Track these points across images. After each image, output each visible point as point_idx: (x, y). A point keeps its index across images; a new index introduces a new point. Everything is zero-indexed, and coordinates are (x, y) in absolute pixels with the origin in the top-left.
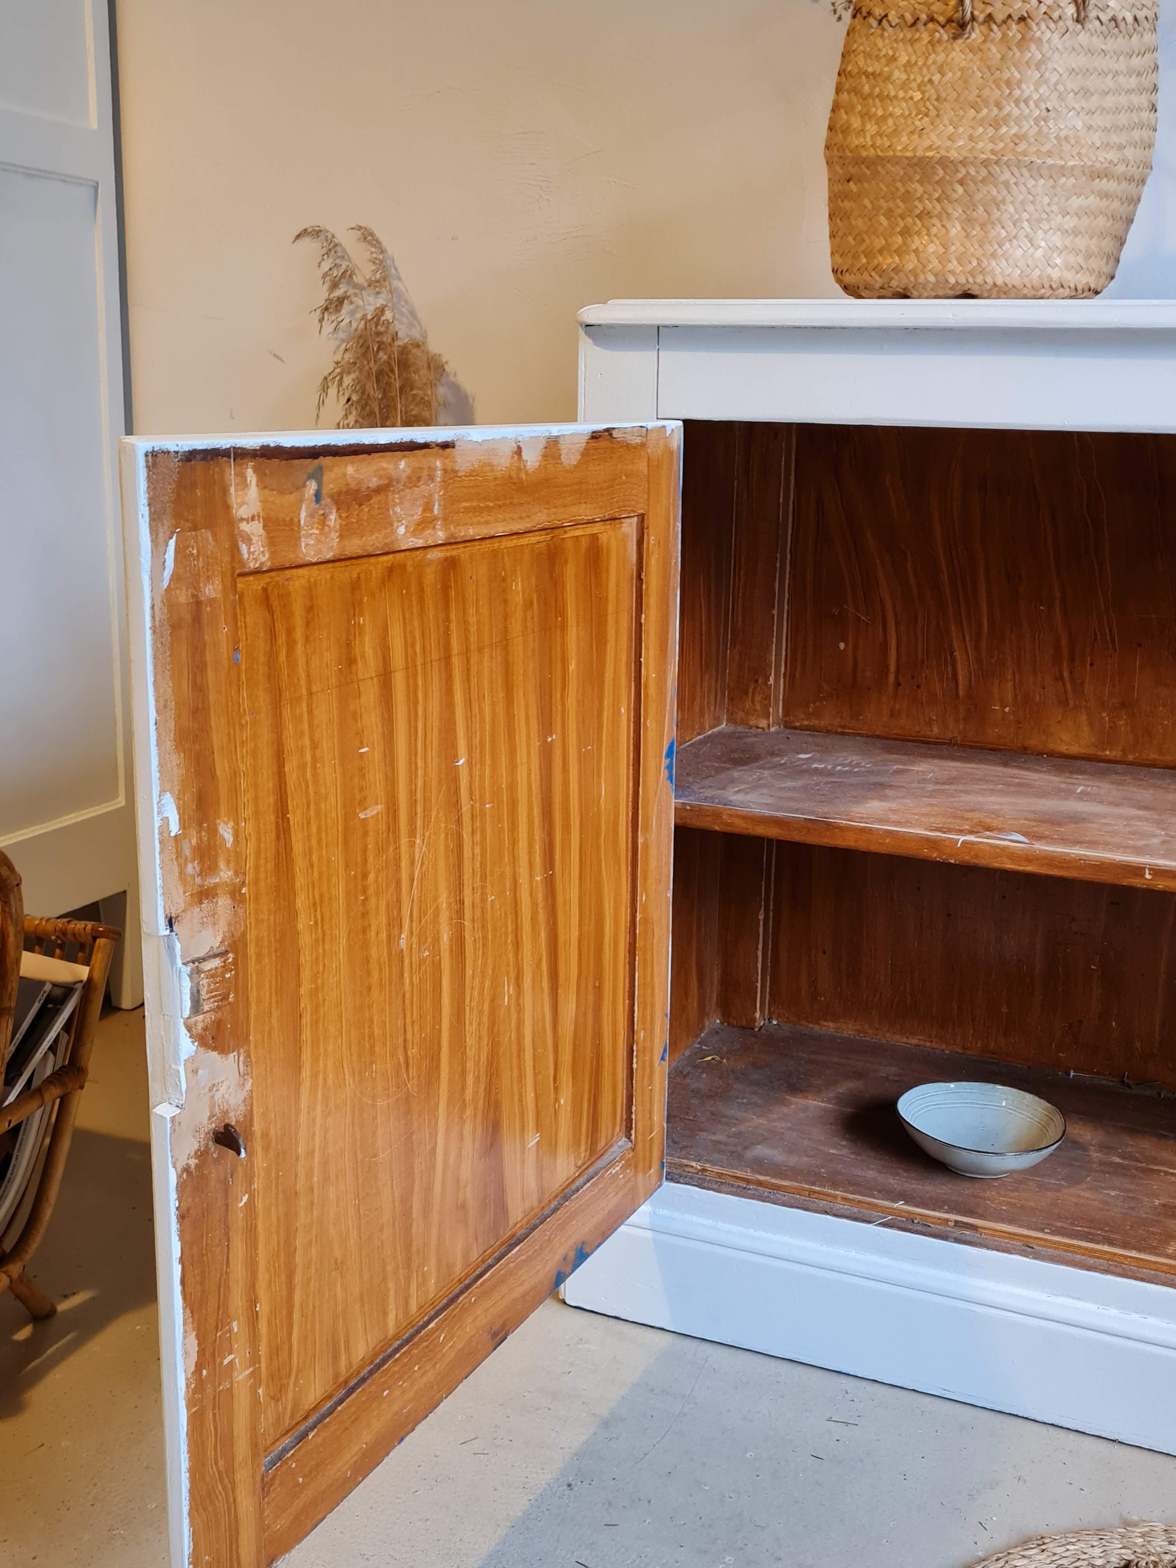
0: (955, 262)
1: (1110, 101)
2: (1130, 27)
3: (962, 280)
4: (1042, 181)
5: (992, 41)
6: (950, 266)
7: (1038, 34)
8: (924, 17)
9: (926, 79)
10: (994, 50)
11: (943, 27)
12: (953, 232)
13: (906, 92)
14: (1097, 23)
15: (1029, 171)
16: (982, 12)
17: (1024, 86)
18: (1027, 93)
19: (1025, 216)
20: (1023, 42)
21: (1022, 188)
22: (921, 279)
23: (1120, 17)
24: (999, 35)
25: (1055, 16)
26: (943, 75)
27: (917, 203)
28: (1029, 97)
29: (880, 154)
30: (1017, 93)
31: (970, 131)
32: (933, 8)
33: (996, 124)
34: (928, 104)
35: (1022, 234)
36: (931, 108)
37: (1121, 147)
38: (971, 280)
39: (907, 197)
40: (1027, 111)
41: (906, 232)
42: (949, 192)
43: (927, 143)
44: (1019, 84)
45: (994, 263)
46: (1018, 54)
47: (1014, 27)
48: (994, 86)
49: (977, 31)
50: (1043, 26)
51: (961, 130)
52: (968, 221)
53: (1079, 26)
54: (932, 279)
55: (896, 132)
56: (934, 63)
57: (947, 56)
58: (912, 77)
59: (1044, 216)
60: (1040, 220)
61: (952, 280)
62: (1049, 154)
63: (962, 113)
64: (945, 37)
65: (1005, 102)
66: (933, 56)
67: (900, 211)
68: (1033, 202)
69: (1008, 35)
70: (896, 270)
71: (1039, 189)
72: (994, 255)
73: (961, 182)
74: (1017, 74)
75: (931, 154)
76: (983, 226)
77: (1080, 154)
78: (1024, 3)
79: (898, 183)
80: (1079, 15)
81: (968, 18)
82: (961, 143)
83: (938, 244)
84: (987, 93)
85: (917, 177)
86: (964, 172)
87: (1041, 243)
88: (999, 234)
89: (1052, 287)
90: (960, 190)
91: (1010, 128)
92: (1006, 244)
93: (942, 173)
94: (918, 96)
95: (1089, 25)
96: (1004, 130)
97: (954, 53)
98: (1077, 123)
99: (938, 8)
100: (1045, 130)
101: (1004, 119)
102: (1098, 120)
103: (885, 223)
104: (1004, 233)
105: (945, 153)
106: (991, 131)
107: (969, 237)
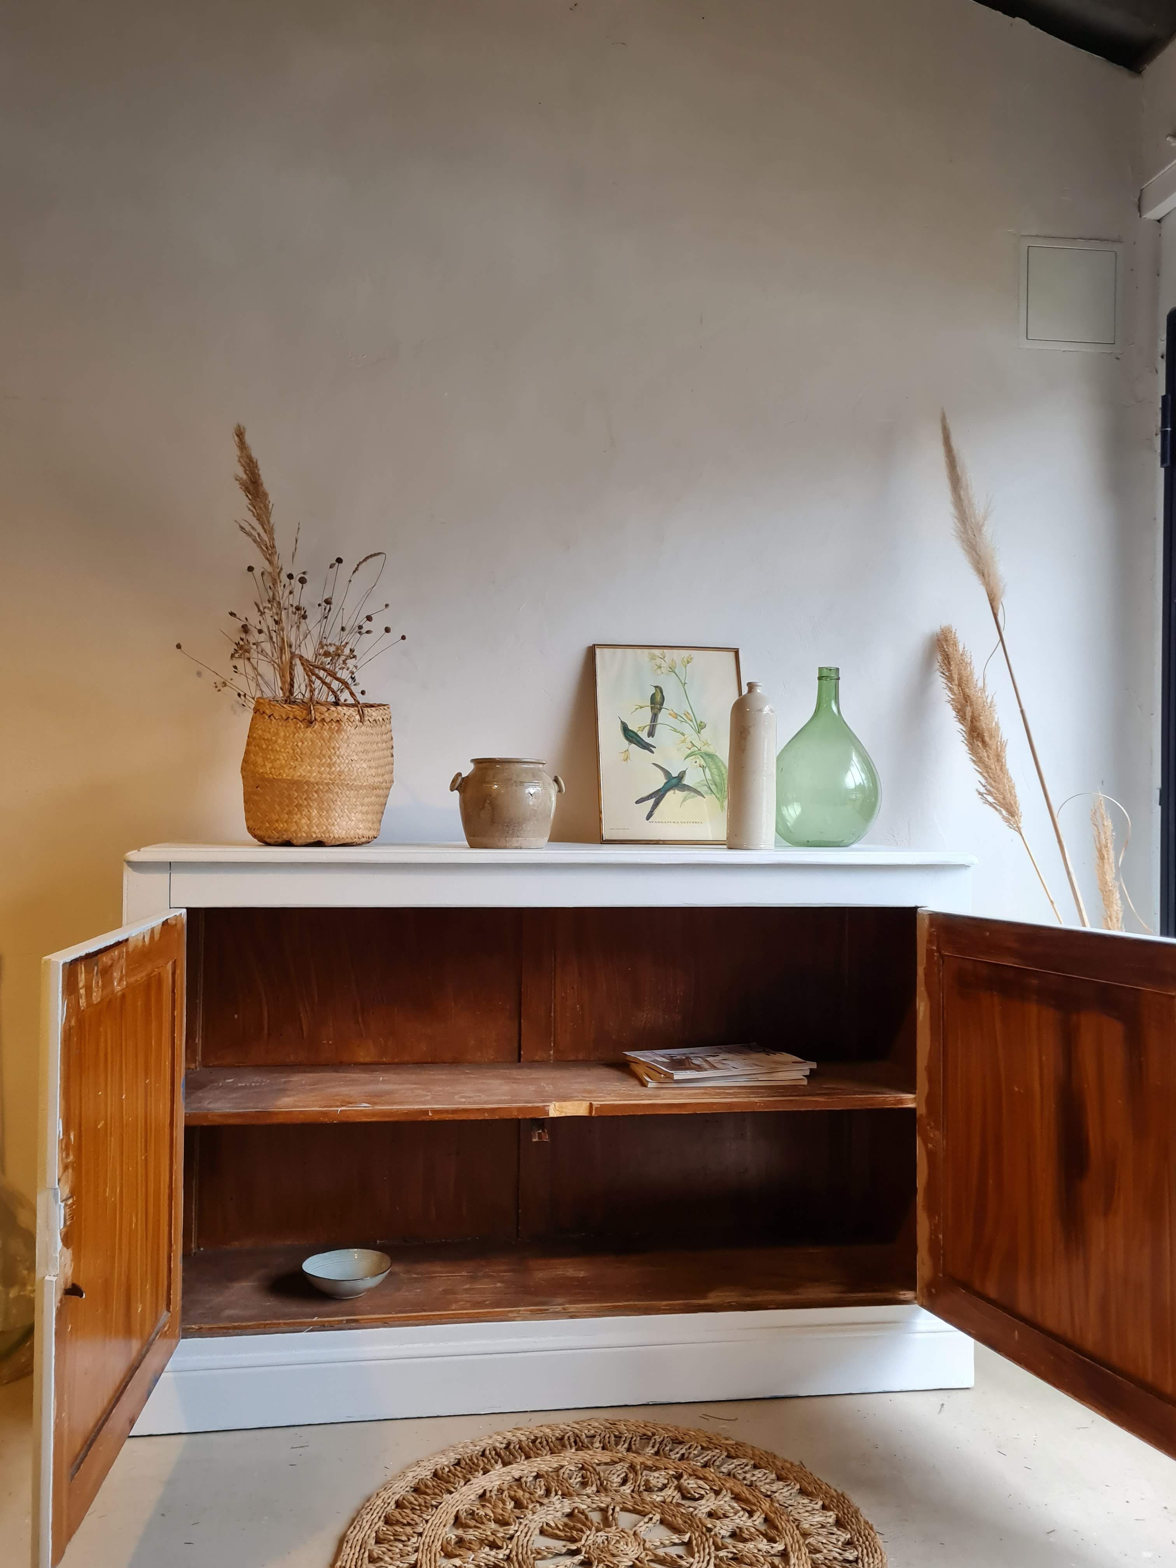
0: (315, 828)
1: (376, 755)
2: (381, 723)
3: (319, 836)
4: (352, 792)
5: (325, 730)
6: (313, 830)
7: (345, 728)
8: (291, 717)
10: (326, 734)
11: (301, 722)
12: (314, 814)
13: (285, 749)
14: (368, 722)
15: (347, 787)
16: (319, 717)
17: (340, 750)
18: (342, 753)
19: (346, 807)
20: (339, 731)
21: (344, 795)
22: (300, 835)
23: (376, 718)
24: (328, 727)
25: (352, 720)
26: (303, 743)
27: (294, 800)
28: (344, 754)
29: (275, 777)
30: (338, 753)
31: (318, 769)
32: (296, 713)
33: (330, 766)
35: (345, 815)
36: (298, 757)
38: (323, 836)
39: (289, 797)
40: (343, 761)
41: (290, 813)
42: (311, 796)
43: (299, 774)
44: (338, 749)
45: (333, 828)
46: (337, 736)
47: (334, 724)
48: (327, 750)
49: (317, 724)
50: (347, 724)
51: (314, 768)
52: (320, 809)
53: (362, 724)
54: (304, 835)
55: (282, 767)
56: (298, 737)
57: (304, 735)
58: (288, 743)
59: (354, 806)
60: (352, 809)
61: (314, 836)
62: (355, 779)
63: (313, 760)
64: (303, 726)
65: (333, 757)
66: (297, 734)
67: (286, 803)
68: (349, 801)
69: (332, 727)
70: (286, 831)
71: (351, 795)
72: (333, 824)
73: (316, 792)
74: (337, 745)
75: (301, 779)
76: (327, 811)
77: (367, 779)
78: (338, 714)
79: (284, 791)
80: (361, 719)
81: (313, 718)
82: (315, 774)
83: (306, 819)
84: (324, 752)
85: (294, 789)
86: (317, 787)
87: (353, 818)
88: (335, 815)
89: (359, 838)
90: (316, 795)
91: (336, 768)
92: (338, 820)
93: (307, 788)
94: (291, 751)
95: (365, 723)
96: (333, 769)
97: (307, 734)
98: (365, 765)
99: (297, 713)
100: (352, 769)
101: (333, 764)
102: (373, 764)
103: (278, 808)
104: (337, 815)
105: (308, 779)
106: (328, 769)
107: (320, 815)
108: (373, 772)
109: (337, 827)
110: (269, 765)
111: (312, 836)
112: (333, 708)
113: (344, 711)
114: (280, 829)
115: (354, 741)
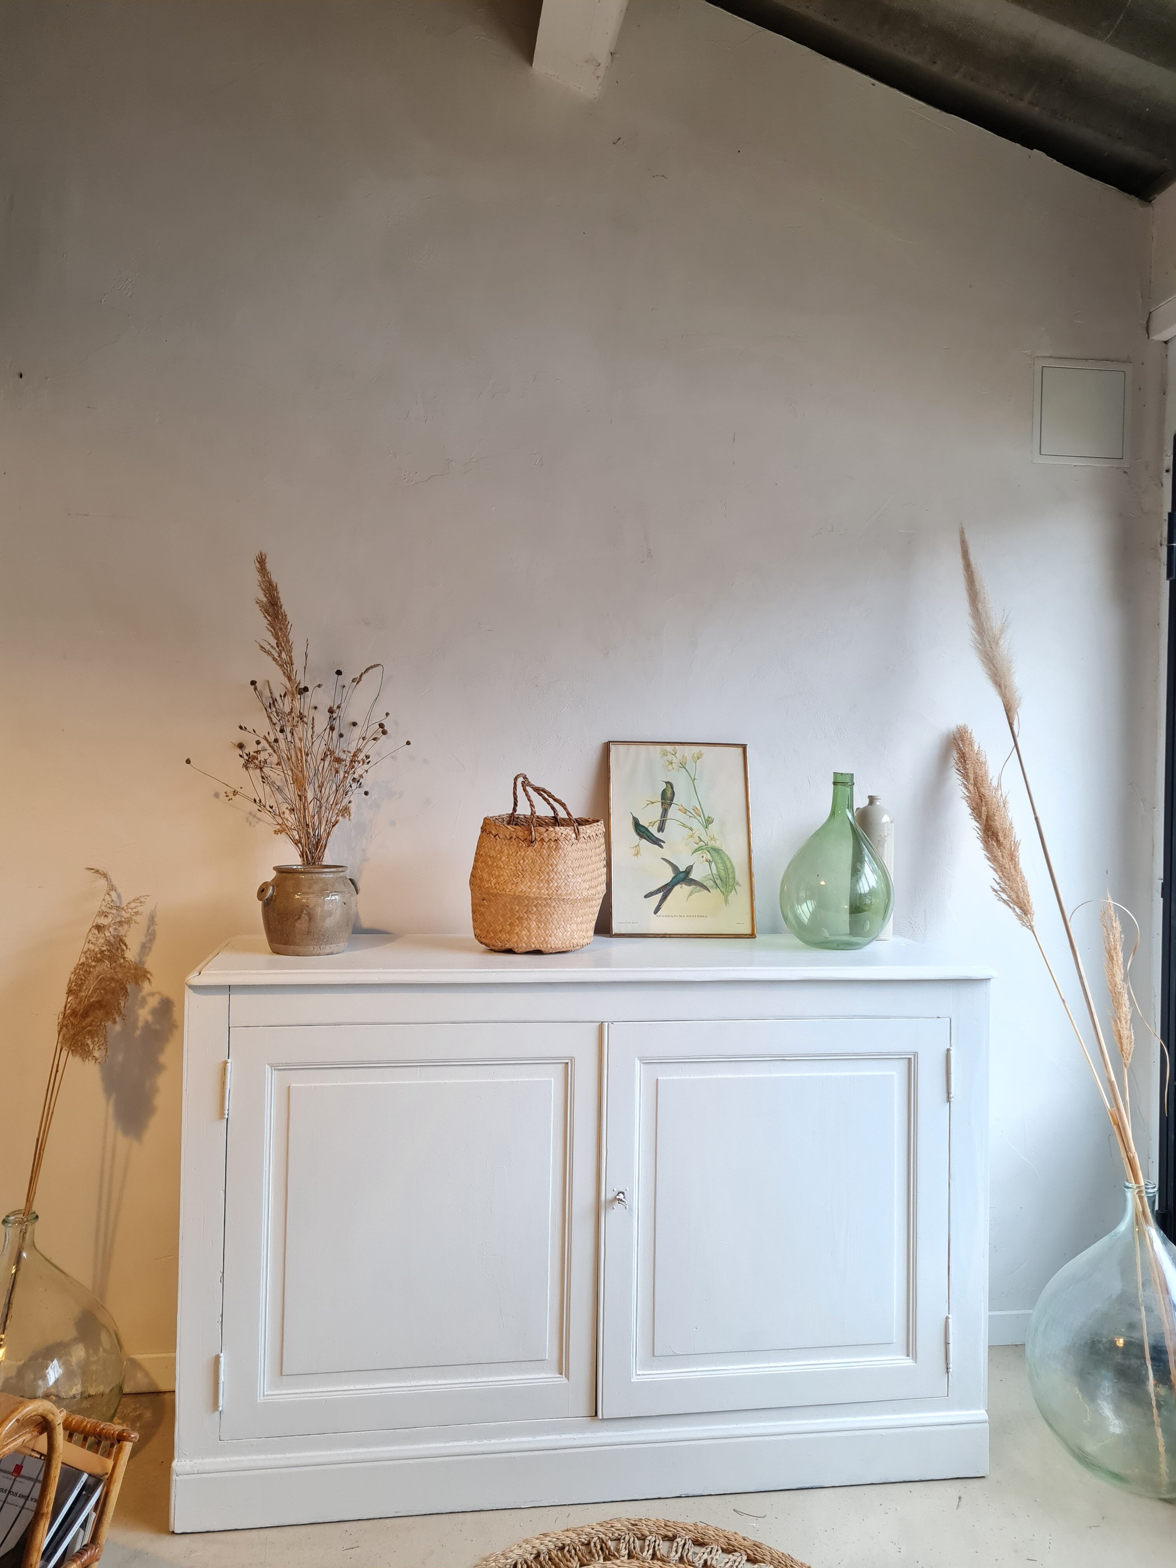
0: (534, 939)
2: (595, 838)
3: (537, 945)
4: (568, 906)
5: (544, 848)
6: (533, 941)
7: (562, 846)
8: (514, 837)
9: (517, 862)
10: (545, 852)
11: (523, 841)
12: (533, 926)
13: (508, 867)
14: (583, 838)
15: (563, 901)
16: (539, 837)
17: (558, 866)
18: (560, 869)
19: (562, 919)
20: (557, 849)
21: (560, 908)
22: (520, 945)
23: (591, 835)
24: (547, 846)
25: (568, 839)
26: (524, 861)
27: (516, 913)
28: (561, 871)
29: (499, 892)
30: (555, 870)
31: (537, 885)
33: (548, 882)
34: (518, 872)
35: (561, 926)
36: (520, 874)
38: (541, 946)
39: (511, 910)
40: (560, 876)
41: (511, 924)
42: (530, 910)
43: (519, 889)
44: (556, 866)
45: (550, 939)
46: (555, 854)
48: (546, 867)
49: (537, 843)
50: (564, 842)
51: (533, 884)
52: (539, 921)
53: (577, 841)
54: (524, 945)
55: (506, 883)
56: (520, 855)
57: (525, 853)
58: (511, 860)
59: (570, 918)
60: (568, 920)
61: (533, 946)
62: (570, 894)
63: (533, 877)
64: (524, 845)
65: (551, 873)
66: (519, 853)
67: (509, 916)
68: (565, 914)
69: (551, 845)
70: (508, 940)
71: (567, 909)
72: (550, 936)
73: (535, 906)
74: (555, 862)
75: (521, 894)
76: (545, 924)
77: (582, 893)
78: (556, 834)
79: (507, 905)
80: (577, 837)
81: (534, 839)
82: (534, 890)
83: (526, 931)
84: (543, 869)
85: (516, 903)
86: (536, 902)
87: (569, 929)
88: (552, 927)
89: (573, 946)
90: (535, 909)
91: (554, 884)
92: (555, 931)
93: (527, 902)
94: (514, 868)
95: (580, 840)
96: (552, 884)
97: (528, 853)
98: (579, 880)
99: (520, 834)
100: (568, 883)
101: (551, 880)
102: (587, 877)
103: (502, 920)
104: (554, 927)
105: (528, 895)
106: (546, 885)
107: (539, 927)
108: (586, 885)
109: (553, 938)
110: (494, 881)
111: (531, 947)
112: (551, 829)
113: (562, 831)
114: (503, 939)
115: (570, 858)
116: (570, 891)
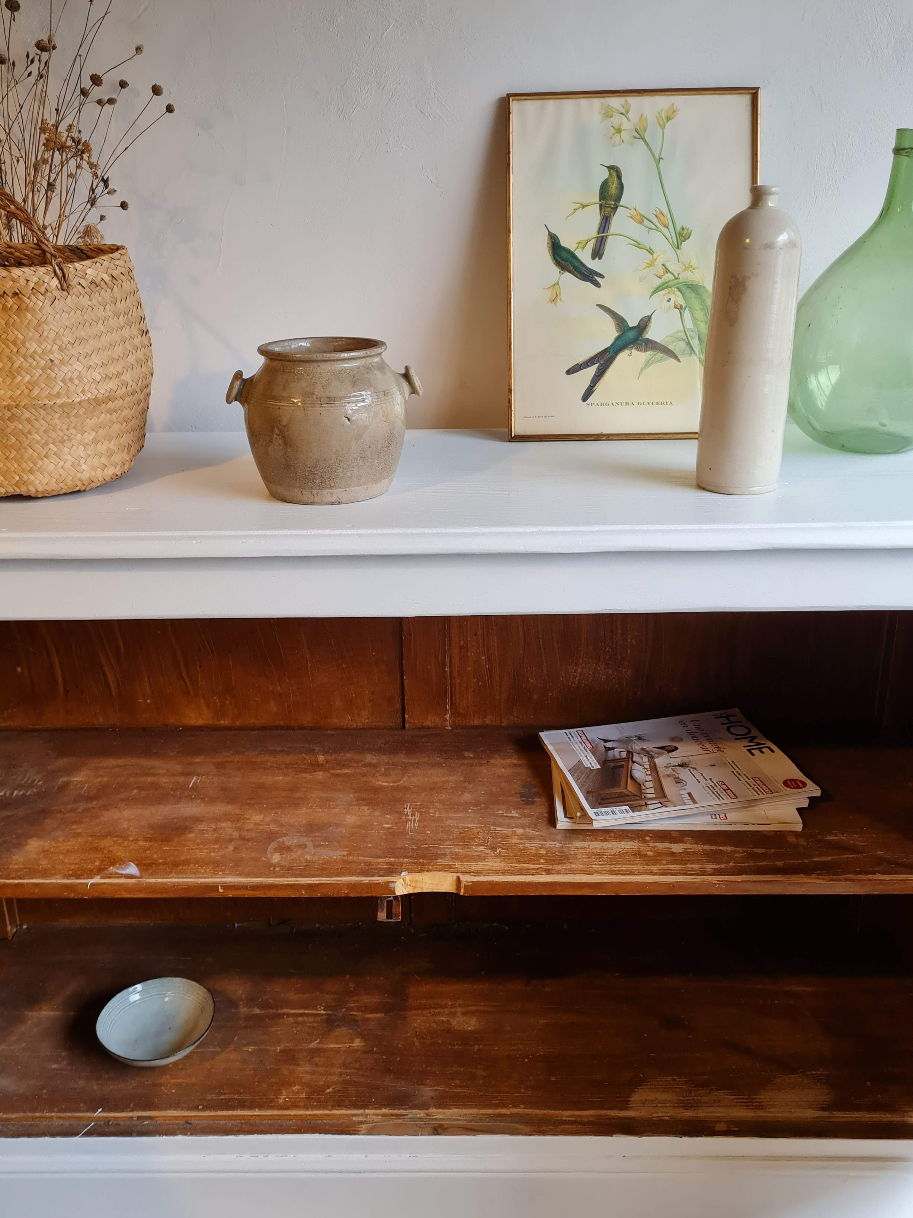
1: (105, 340)
2: (110, 283)
4: (57, 415)
14: (80, 287)
15: (47, 409)
17: (28, 345)
18: (32, 349)
19: (50, 440)
20: (21, 313)
21: (43, 422)
23: (98, 280)
25: (44, 290)
28: (34, 353)
30: (23, 350)
35: (49, 454)
37: (119, 375)
38: (17, 490)
40: (35, 363)
44: (23, 344)
46: (18, 320)
47: (10, 299)
50: (34, 298)
53: (65, 293)
59: (66, 437)
60: (62, 441)
62: (58, 395)
65: (15, 358)
68: (54, 430)
69: (7, 306)
71: (56, 421)
72: (32, 471)
74: (20, 336)
76: (18, 450)
77: (84, 390)
78: (12, 281)
80: (62, 286)
88: (31, 455)
91: (23, 377)
92: (39, 463)
96: (19, 378)
98: (78, 366)
100: (54, 375)
101: (16, 370)
104: (35, 455)
107: (7, 457)
109: (39, 474)
113: (26, 276)
115: (51, 326)
116: (57, 389)
